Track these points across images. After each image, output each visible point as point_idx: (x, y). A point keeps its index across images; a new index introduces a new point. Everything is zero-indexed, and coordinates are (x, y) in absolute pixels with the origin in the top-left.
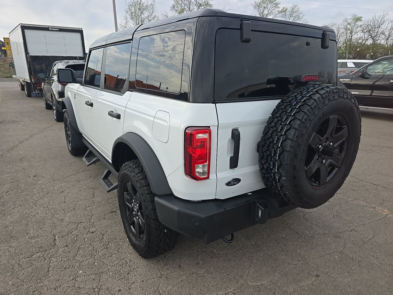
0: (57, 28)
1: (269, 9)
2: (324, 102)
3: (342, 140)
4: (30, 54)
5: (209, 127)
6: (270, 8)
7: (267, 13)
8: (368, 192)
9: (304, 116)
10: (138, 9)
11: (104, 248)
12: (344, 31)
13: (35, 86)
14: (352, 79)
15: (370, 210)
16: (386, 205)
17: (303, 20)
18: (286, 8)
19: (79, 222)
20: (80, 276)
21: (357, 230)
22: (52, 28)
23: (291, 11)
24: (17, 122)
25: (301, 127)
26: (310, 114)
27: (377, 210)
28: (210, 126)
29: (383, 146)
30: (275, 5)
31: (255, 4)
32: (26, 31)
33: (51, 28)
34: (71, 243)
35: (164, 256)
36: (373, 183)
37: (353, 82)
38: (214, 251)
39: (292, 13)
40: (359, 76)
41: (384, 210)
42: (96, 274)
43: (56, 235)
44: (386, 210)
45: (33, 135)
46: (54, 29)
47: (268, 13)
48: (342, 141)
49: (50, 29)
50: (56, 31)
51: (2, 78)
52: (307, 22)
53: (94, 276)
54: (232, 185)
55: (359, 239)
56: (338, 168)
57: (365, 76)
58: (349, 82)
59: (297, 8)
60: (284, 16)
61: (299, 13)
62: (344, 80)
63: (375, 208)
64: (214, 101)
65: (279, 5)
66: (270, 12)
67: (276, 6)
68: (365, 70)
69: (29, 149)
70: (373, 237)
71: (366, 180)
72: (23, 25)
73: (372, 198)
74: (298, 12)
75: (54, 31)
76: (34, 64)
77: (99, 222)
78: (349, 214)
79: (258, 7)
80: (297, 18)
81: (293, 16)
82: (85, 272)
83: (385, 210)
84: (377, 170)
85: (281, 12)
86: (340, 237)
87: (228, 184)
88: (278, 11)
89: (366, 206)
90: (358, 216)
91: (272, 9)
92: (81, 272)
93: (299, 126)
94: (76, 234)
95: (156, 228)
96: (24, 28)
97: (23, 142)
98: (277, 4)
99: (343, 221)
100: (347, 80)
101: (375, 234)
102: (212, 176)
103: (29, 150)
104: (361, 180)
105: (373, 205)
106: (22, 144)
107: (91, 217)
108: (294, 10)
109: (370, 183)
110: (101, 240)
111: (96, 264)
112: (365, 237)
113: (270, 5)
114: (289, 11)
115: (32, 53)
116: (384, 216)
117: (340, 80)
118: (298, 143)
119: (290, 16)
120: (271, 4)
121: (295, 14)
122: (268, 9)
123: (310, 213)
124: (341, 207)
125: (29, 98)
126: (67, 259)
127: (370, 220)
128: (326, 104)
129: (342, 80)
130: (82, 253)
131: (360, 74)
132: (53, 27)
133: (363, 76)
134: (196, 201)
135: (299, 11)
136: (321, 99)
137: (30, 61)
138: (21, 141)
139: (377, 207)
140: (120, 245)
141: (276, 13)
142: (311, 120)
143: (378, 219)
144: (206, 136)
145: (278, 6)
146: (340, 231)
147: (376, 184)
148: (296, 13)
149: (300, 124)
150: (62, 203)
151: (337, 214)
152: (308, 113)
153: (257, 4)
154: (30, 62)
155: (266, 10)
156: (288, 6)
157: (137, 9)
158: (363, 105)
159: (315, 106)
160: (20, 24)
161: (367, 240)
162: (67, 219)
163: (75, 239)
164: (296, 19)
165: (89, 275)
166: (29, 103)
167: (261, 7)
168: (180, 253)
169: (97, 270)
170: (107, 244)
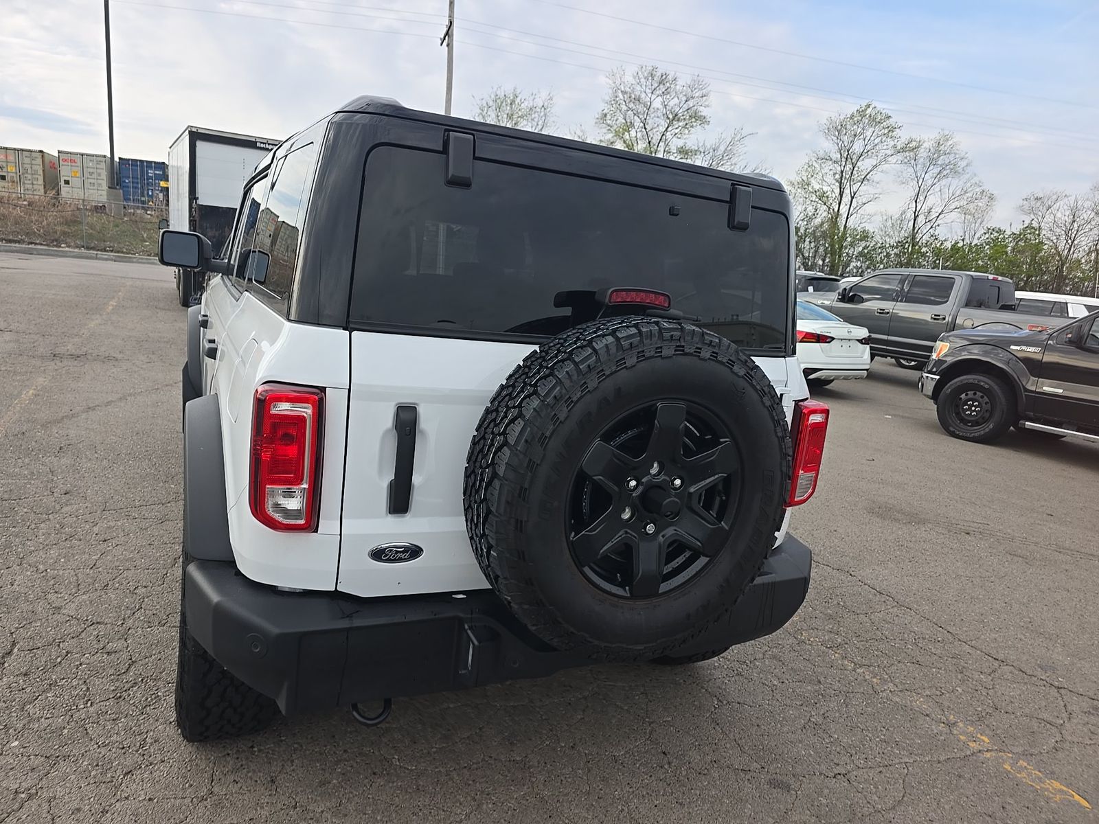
1: (866, 141)
2: (624, 359)
3: (713, 476)
4: (200, 202)
5: (323, 389)
6: (872, 138)
7: (862, 151)
8: (959, 677)
9: (554, 387)
10: (508, 114)
11: (111, 697)
12: (1091, 217)
13: (199, 278)
14: (1046, 348)
15: (933, 727)
16: (994, 724)
17: (967, 176)
18: (920, 141)
19: (94, 621)
20: (7, 753)
21: (853, 778)
22: (264, 143)
23: (932, 149)
24: (117, 360)
25: (542, 415)
26: (572, 384)
27: (955, 732)
28: (326, 388)
29: (1092, 555)
30: (886, 131)
31: (828, 123)
32: (201, 146)
33: (261, 143)
34: (40, 669)
35: (251, 745)
36: (993, 652)
37: (1049, 358)
38: (394, 758)
39: (936, 155)
40: (1066, 342)
41: (979, 736)
42: (48, 757)
43: (18, 642)
44: (986, 735)
45: (130, 395)
46: (267, 146)
47: (866, 151)
48: (713, 478)
49: (258, 145)
51: (148, 255)
52: (977, 182)
53: (35, 762)
54: (389, 561)
55: (845, 804)
56: (708, 559)
57: (1085, 344)
58: (1039, 357)
59: (950, 143)
60: (913, 162)
61: (957, 156)
62: (1024, 348)
63: (951, 725)
64: (348, 322)
65: (897, 133)
66: (868, 147)
67: (890, 134)
68: (1087, 328)
69: (99, 426)
70: (893, 808)
71: (974, 642)
72: (194, 130)
73: (961, 694)
74: (953, 155)
75: (268, 149)
76: (205, 225)
77: (144, 629)
78: (858, 727)
79: (837, 133)
80: (948, 171)
81: (939, 162)
82: (25, 747)
83: (983, 738)
84: (1030, 618)
85: (903, 150)
86: (787, 788)
87: (378, 555)
88: (895, 146)
89: (927, 715)
90: (882, 737)
91: (876, 142)
92: (16, 743)
93: (535, 414)
94: (68, 649)
95: (199, 653)
96: (196, 136)
97: (94, 409)
98: (892, 129)
99: (827, 743)
100: (1031, 351)
101: (905, 799)
102: (328, 524)
103: (96, 429)
104: (959, 640)
105: (952, 717)
106: (90, 413)
107: (134, 613)
108: (942, 148)
109: (982, 652)
110: (118, 675)
111: (66, 731)
112: (868, 802)
113: (871, 130)
114: (928, 150)
115: (205, 199)
116: (968, 753)
117: (1012, 347)
118: (530, 460)
119: (928, 164)
120: (875, 126)
121: (944, 160)
122: (864, 140)
123: (738, 703)
124: (847, 706)
125: (184, 308)
126: (6, 705)
127: (916, 757)
128: (627, 365)
129: (1018, 348)
130: (51, 699)
131: (1070, 336)
132: (267, 141)
133: (1081, 342)
134: (287, 590)
135: (957, 152)
136: (613, 350)
137: (197, 218)
138: (91, 405)
139: (961, 725)
140: (158, 696)
141: (889, 152)
142: (572, 401)
143: (942, 758)
144: (306, 411)
145: (895, 133)
146: (799, 769)
147: (1001, 657)
148: (948, 156)
149: (540, 408)
150: (86, 568)
151: (820, 720)
152: (567, 383)
153: (834, 125)
154: (195, 221)
155: (860, 141)
156: (925, 136)
157: (505, 116)
158: (1075, 428)
159: (589, 366)
160: (189, 126)
161: (868, 813)
162: (70, 609)
163: (59, 660)
164: (945, 173)
165: (29, 756)
166: (176, 320)
167: (846, 134)
168: (296, 746)
169: (56, 747)
170: (125, 689)
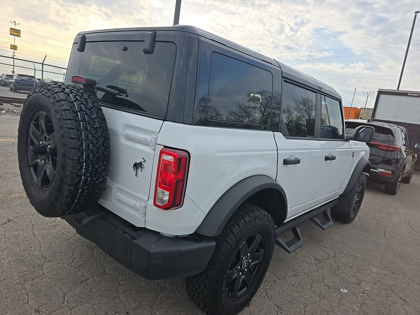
0: (417, 94)
33: (410, 93)
50: (415, 96)
72: (380, 90)
75: (413, 96)
96: (381, 93)
132: (414, 93)
